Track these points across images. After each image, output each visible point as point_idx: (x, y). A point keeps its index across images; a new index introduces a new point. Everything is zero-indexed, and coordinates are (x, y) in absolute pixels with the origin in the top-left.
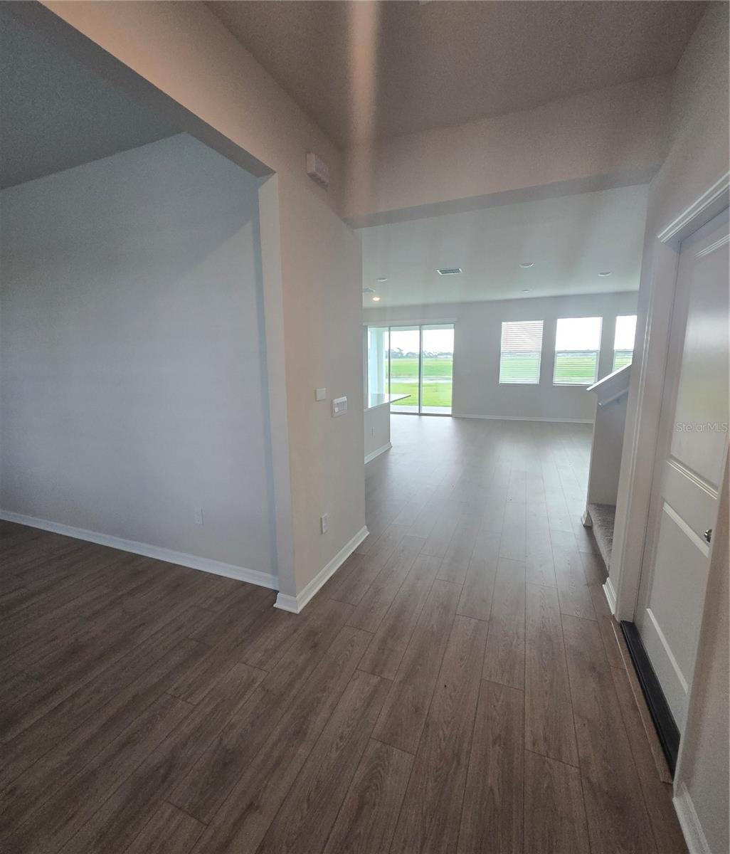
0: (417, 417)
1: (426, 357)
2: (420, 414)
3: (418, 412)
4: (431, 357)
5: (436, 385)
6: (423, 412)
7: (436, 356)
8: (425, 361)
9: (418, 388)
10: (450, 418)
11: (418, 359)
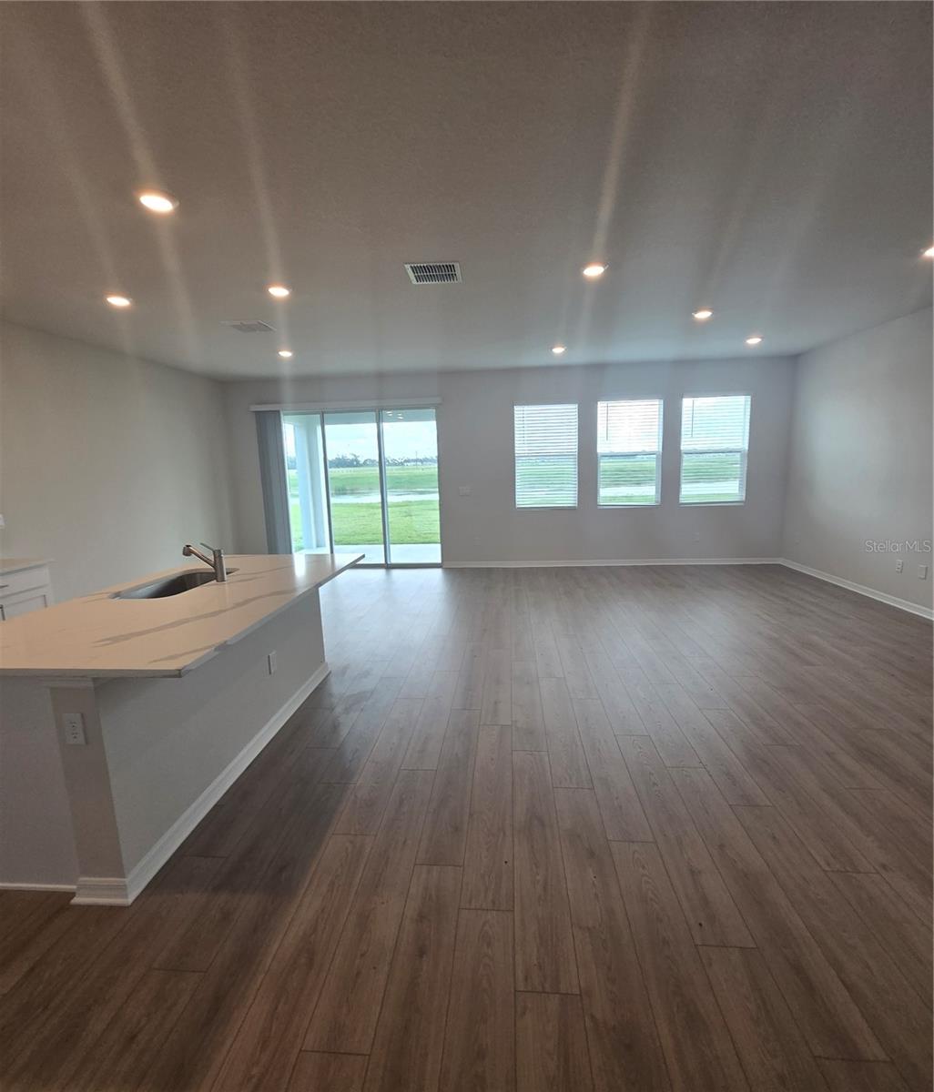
0: (382, 572)
1: (390, 465)
2: (388, 567)
3: (383, 562)
4: (396, 465)
5: (408, 504)
6: (394, 560)
7: (402, 464)
8: (389, 471)
9: (380, 510)
10: (439, 571)
11: (378, 468)
